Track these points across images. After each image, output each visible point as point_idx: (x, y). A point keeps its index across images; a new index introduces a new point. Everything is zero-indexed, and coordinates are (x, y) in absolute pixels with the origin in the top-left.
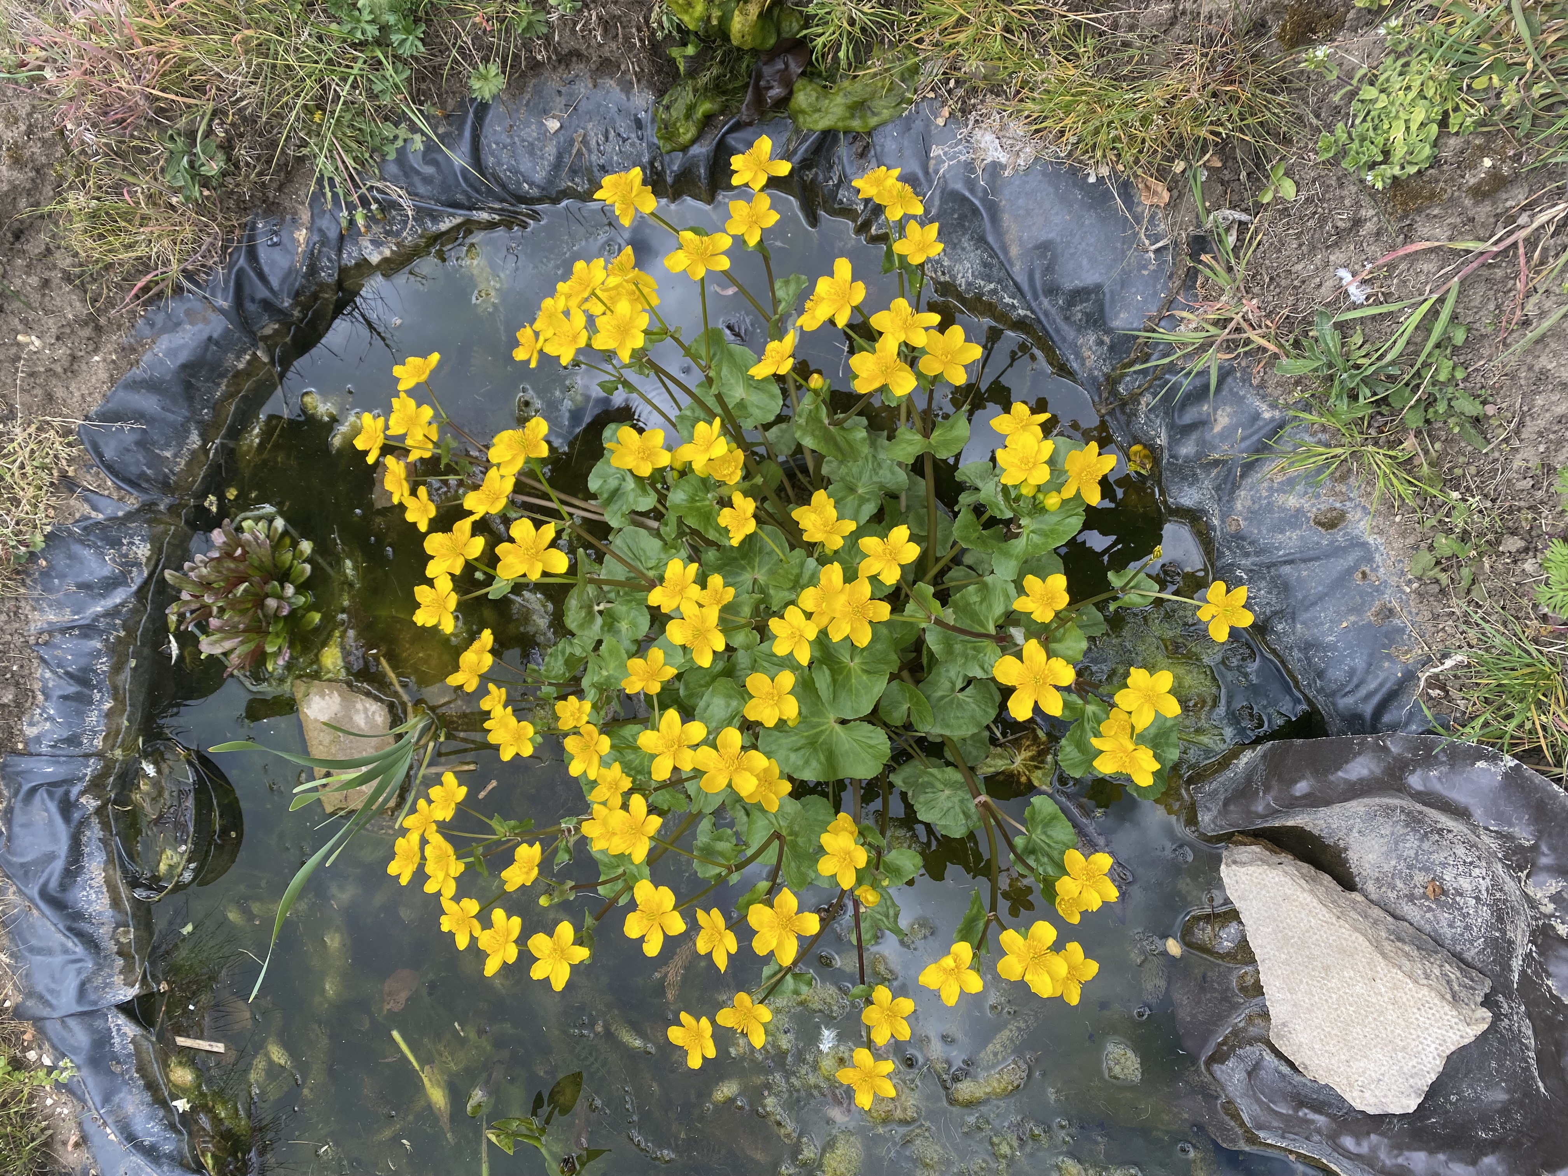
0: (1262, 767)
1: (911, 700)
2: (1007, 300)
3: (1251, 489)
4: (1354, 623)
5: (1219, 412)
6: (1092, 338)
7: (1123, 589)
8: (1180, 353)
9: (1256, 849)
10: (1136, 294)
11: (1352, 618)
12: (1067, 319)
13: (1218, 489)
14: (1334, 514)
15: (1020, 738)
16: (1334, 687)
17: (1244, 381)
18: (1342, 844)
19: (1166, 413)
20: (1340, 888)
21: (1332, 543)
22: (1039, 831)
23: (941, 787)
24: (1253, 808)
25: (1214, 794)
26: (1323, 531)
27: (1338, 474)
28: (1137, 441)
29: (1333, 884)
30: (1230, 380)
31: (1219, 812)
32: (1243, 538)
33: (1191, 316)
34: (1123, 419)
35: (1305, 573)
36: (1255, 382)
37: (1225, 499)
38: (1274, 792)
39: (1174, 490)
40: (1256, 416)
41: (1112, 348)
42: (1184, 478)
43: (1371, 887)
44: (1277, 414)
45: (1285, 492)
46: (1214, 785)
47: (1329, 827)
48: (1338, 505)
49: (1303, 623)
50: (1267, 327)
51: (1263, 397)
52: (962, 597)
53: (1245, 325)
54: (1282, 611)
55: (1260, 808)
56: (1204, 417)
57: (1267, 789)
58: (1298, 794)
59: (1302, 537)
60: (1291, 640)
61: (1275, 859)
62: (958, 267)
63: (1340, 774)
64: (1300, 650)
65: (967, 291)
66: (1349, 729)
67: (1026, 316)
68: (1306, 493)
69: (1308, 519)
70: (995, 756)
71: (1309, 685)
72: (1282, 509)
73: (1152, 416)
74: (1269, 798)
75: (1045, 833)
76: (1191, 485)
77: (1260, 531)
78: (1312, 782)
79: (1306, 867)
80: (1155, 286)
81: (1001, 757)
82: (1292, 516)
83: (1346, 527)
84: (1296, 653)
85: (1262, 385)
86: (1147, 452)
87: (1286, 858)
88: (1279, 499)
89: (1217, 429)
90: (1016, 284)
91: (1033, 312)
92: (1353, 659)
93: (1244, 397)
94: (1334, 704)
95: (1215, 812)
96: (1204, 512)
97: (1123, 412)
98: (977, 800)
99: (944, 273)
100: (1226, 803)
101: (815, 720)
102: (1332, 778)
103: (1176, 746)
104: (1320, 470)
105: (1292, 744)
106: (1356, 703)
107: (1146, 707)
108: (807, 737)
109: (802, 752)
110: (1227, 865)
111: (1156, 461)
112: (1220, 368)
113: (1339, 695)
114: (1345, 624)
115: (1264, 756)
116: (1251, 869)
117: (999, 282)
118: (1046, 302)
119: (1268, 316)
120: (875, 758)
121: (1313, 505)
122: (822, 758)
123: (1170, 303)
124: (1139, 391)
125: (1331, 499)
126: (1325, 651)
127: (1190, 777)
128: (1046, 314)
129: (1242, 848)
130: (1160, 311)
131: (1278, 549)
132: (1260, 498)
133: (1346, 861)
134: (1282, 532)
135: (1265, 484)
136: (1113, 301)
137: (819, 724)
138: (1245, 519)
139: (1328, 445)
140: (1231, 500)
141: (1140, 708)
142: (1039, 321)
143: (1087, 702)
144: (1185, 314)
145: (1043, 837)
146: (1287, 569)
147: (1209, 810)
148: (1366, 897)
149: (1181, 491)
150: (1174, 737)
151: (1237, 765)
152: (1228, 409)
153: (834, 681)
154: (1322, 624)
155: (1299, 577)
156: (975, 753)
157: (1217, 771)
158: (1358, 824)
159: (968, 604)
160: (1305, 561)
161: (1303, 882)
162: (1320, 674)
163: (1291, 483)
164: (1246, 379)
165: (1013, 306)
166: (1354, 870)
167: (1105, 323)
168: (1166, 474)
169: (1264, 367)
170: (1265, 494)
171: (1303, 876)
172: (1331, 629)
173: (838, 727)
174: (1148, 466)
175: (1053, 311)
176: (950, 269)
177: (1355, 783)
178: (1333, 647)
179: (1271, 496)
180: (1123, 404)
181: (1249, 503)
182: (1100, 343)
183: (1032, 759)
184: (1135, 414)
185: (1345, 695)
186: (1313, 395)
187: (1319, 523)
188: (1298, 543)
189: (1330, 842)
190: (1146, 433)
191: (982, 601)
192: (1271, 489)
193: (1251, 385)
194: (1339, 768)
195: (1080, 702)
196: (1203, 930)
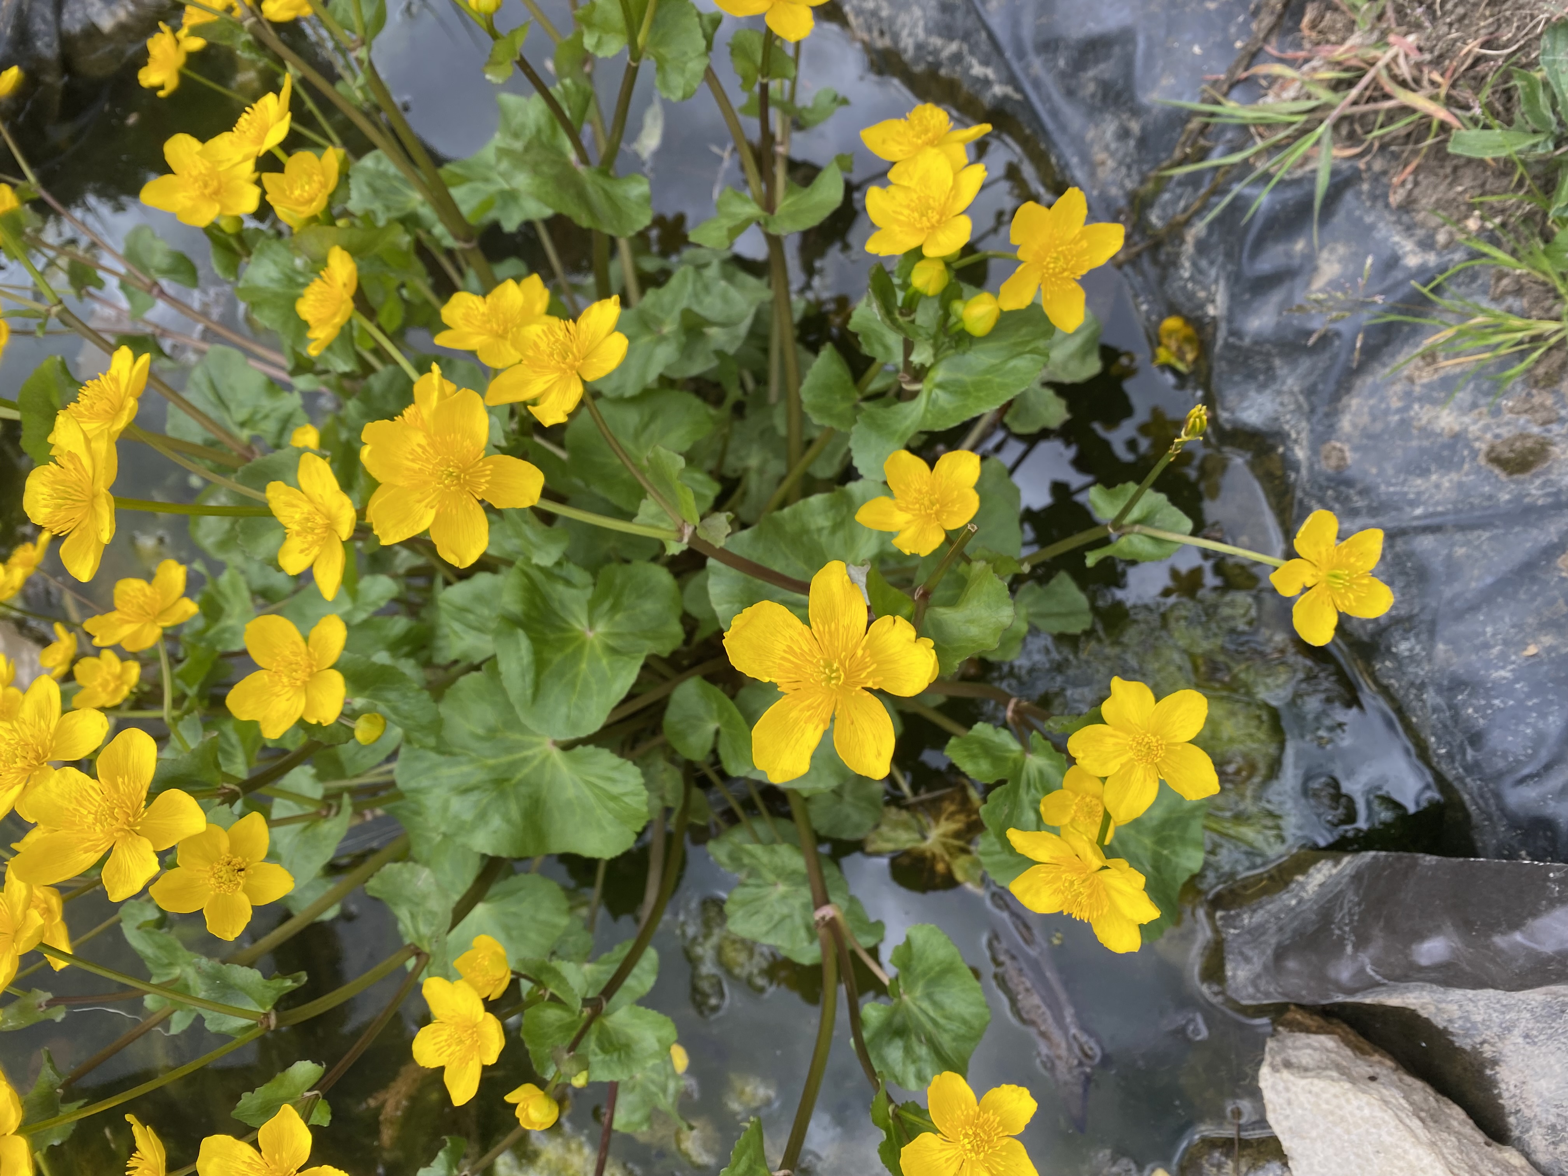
0: (1351, 897)
1: (720, 716)
2: (978, 70)
3: (1371, 395)
4: (1550, 649)
5: (1325, 254)
6: (1110, 127)
7: (1117, 523)
8: (1260, 144)
9: (1328, 1041)
10: (1191, 43)
11: (1548, 640)
12: (1070, 93)
13: (1310, 392)
14: (1529, 444)
15: (941, 799)
16: (1501, 764)
17: (1374, 198)
18: (1488, 1051)
19: (1229, 255)
20: (1480, 1137)
21: (1517, 499)
22: (918, 992)
23: (770, 877)
24: (1332, 973)
25: (1256, 933)
26: (1503, 476)
27: (1541, 371)
28: (1173, 310)
29: (1469, 1129)
30: (1349, 196)
31: (1266, 968)
32: (1349, 483)
33: (1288, 72)
34: (1152, 272)
35: (1460, 551)
36: (1396, 198)
37: (1322, 410)
38: (1373, 950)
39: (1231, 397)
40: (1392, 262)
41: (1143, 142)
42: (1251, 376)
43: (1537, 1140)
44: (1432, 259)
45: (1434, 402)
46: (1259, 917)
47: (1467, 1019)
48: (1535, 430)
49: (1447, 642)
50: (1433, 83)
51: (1409, 229)
52: (795, 516)
53: (1390, 87)
54: (1410, 618)
55: (1344, 972)
56: (1297, 262)
57: (1361, 943)
58: (1424, 961)
59: (1460, 485)
60: (1422, 672)
61: (1362, 1068)
62: (903, 18)
63: (1518, 937)
64: (1440, 690)
65: (917, 59)
66: (1524, 844)
67: (1006, 98)
68: (1474, 405)
69: (1475, 454)
70: (896, 825)
71: (1450, 756)
72: (1426, 432)
73: (1204, 263)
74: (1365, 959)
75: (929, 996)
76: (1262, 388)
77: (1381, 472)
78: (1456, 942)
79: (1421, 1090)
80: (1225, 30)
81: (906, 826)
82: (1444, 446)
83: (1549, 470)
84: (1431, 697)
85: (1408, 206)
86: (1189, 331)
87: (1383, 1066)
88: (1422, 414)
89: (1319, 282)
90: (991, 36)
91: (1018, 88)
92: (1543, 716)
93: (1372, 227)
94: (1498, 796)
95: (1257, 965)
96: (1281, 436)
97: (1155, 261)
98: (818, 915)
99: (882, 33)
100: (1280, 954)
101: (515, 736)
102: (1499, 941)
103: (1198, 844)
104: (1505, 363)
105: (1414, 864)
106: (1544, 799)
107: (1139, 773)
108: (493, 768)
109: (474, 797)
110: (1274, 1069)
111: (1204, 347)
112: (1334, 173)
113: (1509, 780)
114: (1532, 650)
115: (1357, 877)
116: (1318, 1084)
117: (966, 37)
118: (1037, 65)
119: (1437, 62)
120: (622, 819)
121: (1487, 428)
122: (515, 812)
123: (1254, 56)
124: (1181, 218)
125: (1523, 419)
126: (1488, 697)
127: (1219, 897)
128: (1037, 84)
129: (1302, 1038)
130: (1231, 72)
131: (1413, 504)
132: (1387, 412)
133: (1492, 1083)
134: (1424, 472)
135: (1398, 388)
136: (1149, 56)
137: (521, 746)
138: (1355, 449)
139: (1524, 315)
140: (1333, 414)
141: (1127, 770)
142: (1026, 103)
143: (1028, 748)
144: (1278, 69)
145: (926, 1005)
146: (1426, 543)
147: (1247, 960)
148: (1527, 1155)
149: (1243, 396)
150: (1196, 829)
151: (1302, 886)
152: (1341, 250)
153: (540, 664)
154: (1487, 646)
155: (1449, 557)
156: (856, 817)
157: (1265, 891)
158: (1525, 1021)
159: (805, 531)
160: (1462, 528)
161: (1416, 1124)
162: (1476, 739)
163: (1448, 385)
164: (1379, 197)
165: (986, 82)
166: (1506, 1101)
167: (1132, 98)
168: (1219, 367)
169: (1416, 172)
170: (1395, 404)
171: (1417, 1112)
172: (1503, 657)
173: (556, 754)
174: (1190, 357)
175: (1049, 80)
176: (891, 20)
177: (1550, 959)
178: (1505, 689)
179: (1407, 408)
180: (1156, 245)
181: (1365, 419)
182: (1124, 134)
183: (957, 835)
184: (1174, 262)
185: (1522, 781)
186: (1503, 225)
187: (1496, 460)
188: (1453, 495)
189: (1466, 1044)
190: (1191, 296)
191: (836, 527)
192: (1408, 396)
193: (1387, 205)
194: (1515, 925)
195: (1015, 746)
196: (1219, 1166)
